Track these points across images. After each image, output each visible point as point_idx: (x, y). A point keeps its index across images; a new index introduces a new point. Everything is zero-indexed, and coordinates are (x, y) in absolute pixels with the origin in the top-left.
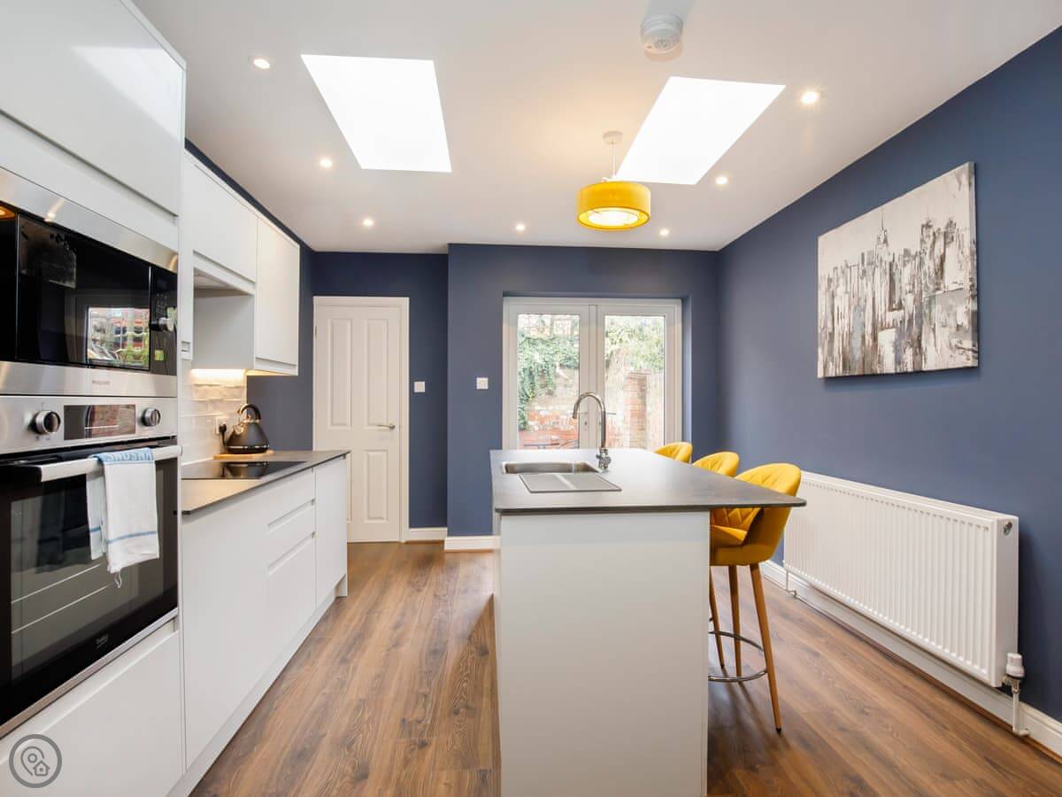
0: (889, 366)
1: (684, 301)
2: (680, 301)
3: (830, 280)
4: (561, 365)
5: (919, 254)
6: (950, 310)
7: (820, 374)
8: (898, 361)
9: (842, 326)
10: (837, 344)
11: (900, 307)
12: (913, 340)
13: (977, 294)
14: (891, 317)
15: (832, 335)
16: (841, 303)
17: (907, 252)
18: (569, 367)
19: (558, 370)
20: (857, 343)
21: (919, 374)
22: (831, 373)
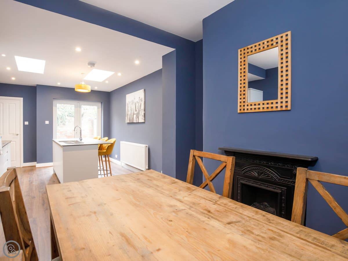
0: (135, 122)
1: (102, 103)
2: (101, 103)
3: (128, 104)
4: (67, 116)
5: (139, 102)
6: (142, 113)
7: (126, 122)
8: (136, 120)
9: (129, 113)
10: (129, 116)
11: (136, 111)
12: (138, 117)
13: (145, 111)
14: (135, 112)
15: (128, 115)
16: (129, 108)
17: (137, 101)
18: (70, 116)
19: (67, 117)
20: (131, 117)
21: (138, 123)
22: (128, 122)
